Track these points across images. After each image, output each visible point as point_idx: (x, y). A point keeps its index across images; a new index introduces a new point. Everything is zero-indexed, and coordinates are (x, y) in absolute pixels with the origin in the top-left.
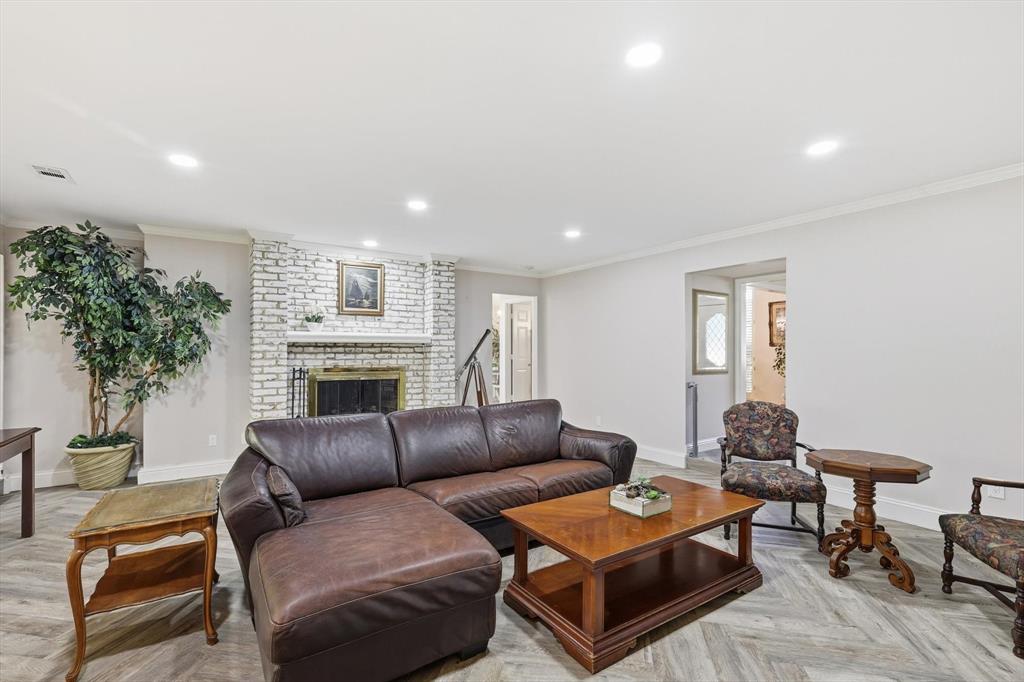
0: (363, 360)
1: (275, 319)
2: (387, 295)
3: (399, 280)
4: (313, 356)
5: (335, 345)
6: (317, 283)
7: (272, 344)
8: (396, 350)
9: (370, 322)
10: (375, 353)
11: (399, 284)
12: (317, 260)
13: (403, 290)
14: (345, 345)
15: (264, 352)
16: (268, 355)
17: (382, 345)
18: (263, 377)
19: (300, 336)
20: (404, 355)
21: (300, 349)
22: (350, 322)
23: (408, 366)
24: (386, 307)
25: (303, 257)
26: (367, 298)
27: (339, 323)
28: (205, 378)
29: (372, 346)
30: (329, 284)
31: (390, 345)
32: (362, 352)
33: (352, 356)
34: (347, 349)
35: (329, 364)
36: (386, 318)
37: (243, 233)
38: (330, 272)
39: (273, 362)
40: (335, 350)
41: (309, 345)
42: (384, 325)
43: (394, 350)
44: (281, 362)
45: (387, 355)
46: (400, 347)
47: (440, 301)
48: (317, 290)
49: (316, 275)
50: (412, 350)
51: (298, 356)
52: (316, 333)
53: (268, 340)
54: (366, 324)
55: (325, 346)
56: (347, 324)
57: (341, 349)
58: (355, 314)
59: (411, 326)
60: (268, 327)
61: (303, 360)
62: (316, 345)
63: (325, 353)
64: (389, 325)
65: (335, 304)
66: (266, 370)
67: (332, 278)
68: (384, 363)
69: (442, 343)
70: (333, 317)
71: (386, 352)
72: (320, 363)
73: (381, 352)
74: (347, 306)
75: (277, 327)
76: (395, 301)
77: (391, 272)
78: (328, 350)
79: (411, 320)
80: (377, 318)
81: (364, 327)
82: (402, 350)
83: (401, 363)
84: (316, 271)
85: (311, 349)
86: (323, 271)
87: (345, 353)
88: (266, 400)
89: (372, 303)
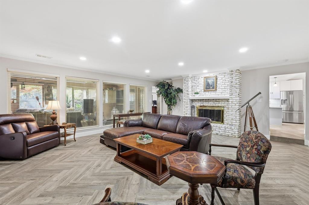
0: (210, 104)
1: (186, 94)
2: (218, 84)
3: (222, 79)
4: (198, 103)
5: (203, 100)
6: (199, 84)
7: (186, 100)
8: (221, 101)
9: (213, 93)
10: (214, 102)
11: (222, 80)
12: (199, 78)
13: (223, 82)
14: (206, 100)
15: (185, 102)
16: (186, 102)
17: (216, 100)
18: (185, 107)
19: (193, 98)
20: (224, 103)
21: (195, 101)
22: (207, 93)
23: (225, 106)
24: (218, 88)
25: (196, 78)
26: (211, 86)
27: (204, 94)
28: (180, 107)
29: (213, 100)
30: (202, 84)
31: (219, 99)
32: (210, 102)
33: (207, 103)
34: (206, 101)
35: (202, 105)
36: (218, 91)
37: (181, 76)
38: (202, 81)
39: (186, 104)
40: (203, 101)
41: (197, 100)
42: (217, 93)
43: (220, 101)
44: (188, 104)
45: (218, 103)
46: (222, 100)
47: (232, 84)
48: (199, 86)
49: (199, 82)
50: (227, 101)
51: (195, 102)
52: (197, 97)
53: (185, 99)
54: (212, 93)
55: (201, 100)
56: (206, 94)
57: (205, 101)
58: (208, 91)
59: (227, 93)
60: (185, 96)
61: (196, 103)
62: (199, 100)
63: (201, 102)
64: (219, 93)
65: (203, 89)
66: (185, 105)
67: (202, 82)
68: (217, 105)
69: (233, 98)
70: (203, 92)
71: (217, 102)
72: (200, 104)
73: (216, 102)
74: (206, 89)
75: (187, 96)
76: (221, 86)
77: (219, 77)
78: (202, 101)
79: (226, 91)
80: (215, 91)
81: (211, 94)
82: (223, 101)
83: (223, 105)
84: (199, 81)
85: (198, 101)
86: (200, 81)
87: (205, 102)
88: (185, 112)
89: (213, 87)
